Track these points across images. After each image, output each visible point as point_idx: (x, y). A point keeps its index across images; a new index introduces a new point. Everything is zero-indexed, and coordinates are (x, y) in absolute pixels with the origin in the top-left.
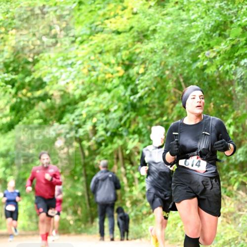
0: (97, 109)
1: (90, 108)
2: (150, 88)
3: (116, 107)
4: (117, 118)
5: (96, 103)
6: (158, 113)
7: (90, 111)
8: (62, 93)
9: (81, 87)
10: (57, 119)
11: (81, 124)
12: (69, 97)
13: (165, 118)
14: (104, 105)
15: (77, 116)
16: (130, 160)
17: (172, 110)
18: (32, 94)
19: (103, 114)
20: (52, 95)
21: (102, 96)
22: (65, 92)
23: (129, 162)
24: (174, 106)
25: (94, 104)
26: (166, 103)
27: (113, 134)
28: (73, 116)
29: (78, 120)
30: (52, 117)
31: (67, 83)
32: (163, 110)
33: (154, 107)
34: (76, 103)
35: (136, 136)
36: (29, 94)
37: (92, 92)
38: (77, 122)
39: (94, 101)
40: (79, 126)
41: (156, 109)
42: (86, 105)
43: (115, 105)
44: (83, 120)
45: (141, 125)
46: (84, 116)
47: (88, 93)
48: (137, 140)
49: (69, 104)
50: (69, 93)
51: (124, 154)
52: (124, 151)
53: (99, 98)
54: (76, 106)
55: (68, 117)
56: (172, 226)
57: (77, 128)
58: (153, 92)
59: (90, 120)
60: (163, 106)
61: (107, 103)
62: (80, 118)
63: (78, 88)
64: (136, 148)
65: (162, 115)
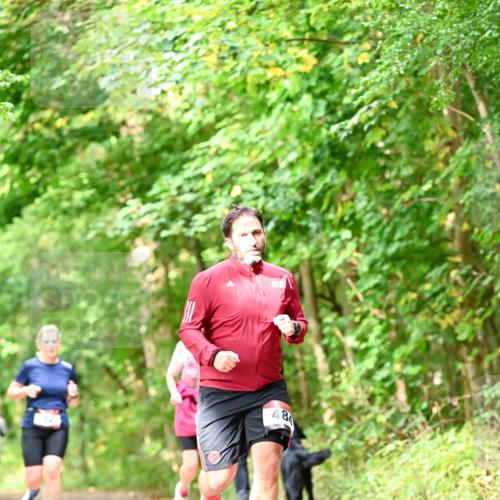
0: (244, 160)
1: (224, 160)
2: (383, 102)
3: (293, 157)
4: (293, 185)
5: (242, 145)
6: (407, 171)
7: (223, 166)
8: (149, 118)
9: (201, 101)
10: (135, 187)
11: (201, 201)
12: (168, 130)
13: (427, 187)
14: (262, 150)
15: (189, 180)
16: (332, 298)
17: (446, 163)
18: (69, 122)
19: (260, 176)
20: (124, 123)
21: (256, 126)
22: (157, 116)
23: (330, 305)
24: (452, 153)
25: (234, 146)
26: (429, 145)
27: (282, 228)
28: (178, 180)
29: (191, 191)
30: (122, 183)
31: (163, 92)
32: (422, 162)
33: (398, 155)
34: (187, 145)
35: (346, 234)
36: (60, 123)
37: (229, 115)
38: (188, 198)
39: (234, 140)
40: (195, 208)
41: (401, 162)
42: (212, 151)
43: (289, 152)
44: (207, 190)
45: (361, 204)
46: (209, 180)
47: (218, 119)
48: (352, 246)
49: (169, 148)
50: (167, 119)
51: (318, 283)
52: (316, 274)
53: (248, 132)
54: (187, 154)
55: (166, 184)
56: (447, 475)
57: (188, 213)
58: (392, 114)
59: (225, 192)
60: (421, 154)
61: (270, 145)
62: (200, 184)
63: (192, 106)
64: (347, 265)
65: (418, 178)
